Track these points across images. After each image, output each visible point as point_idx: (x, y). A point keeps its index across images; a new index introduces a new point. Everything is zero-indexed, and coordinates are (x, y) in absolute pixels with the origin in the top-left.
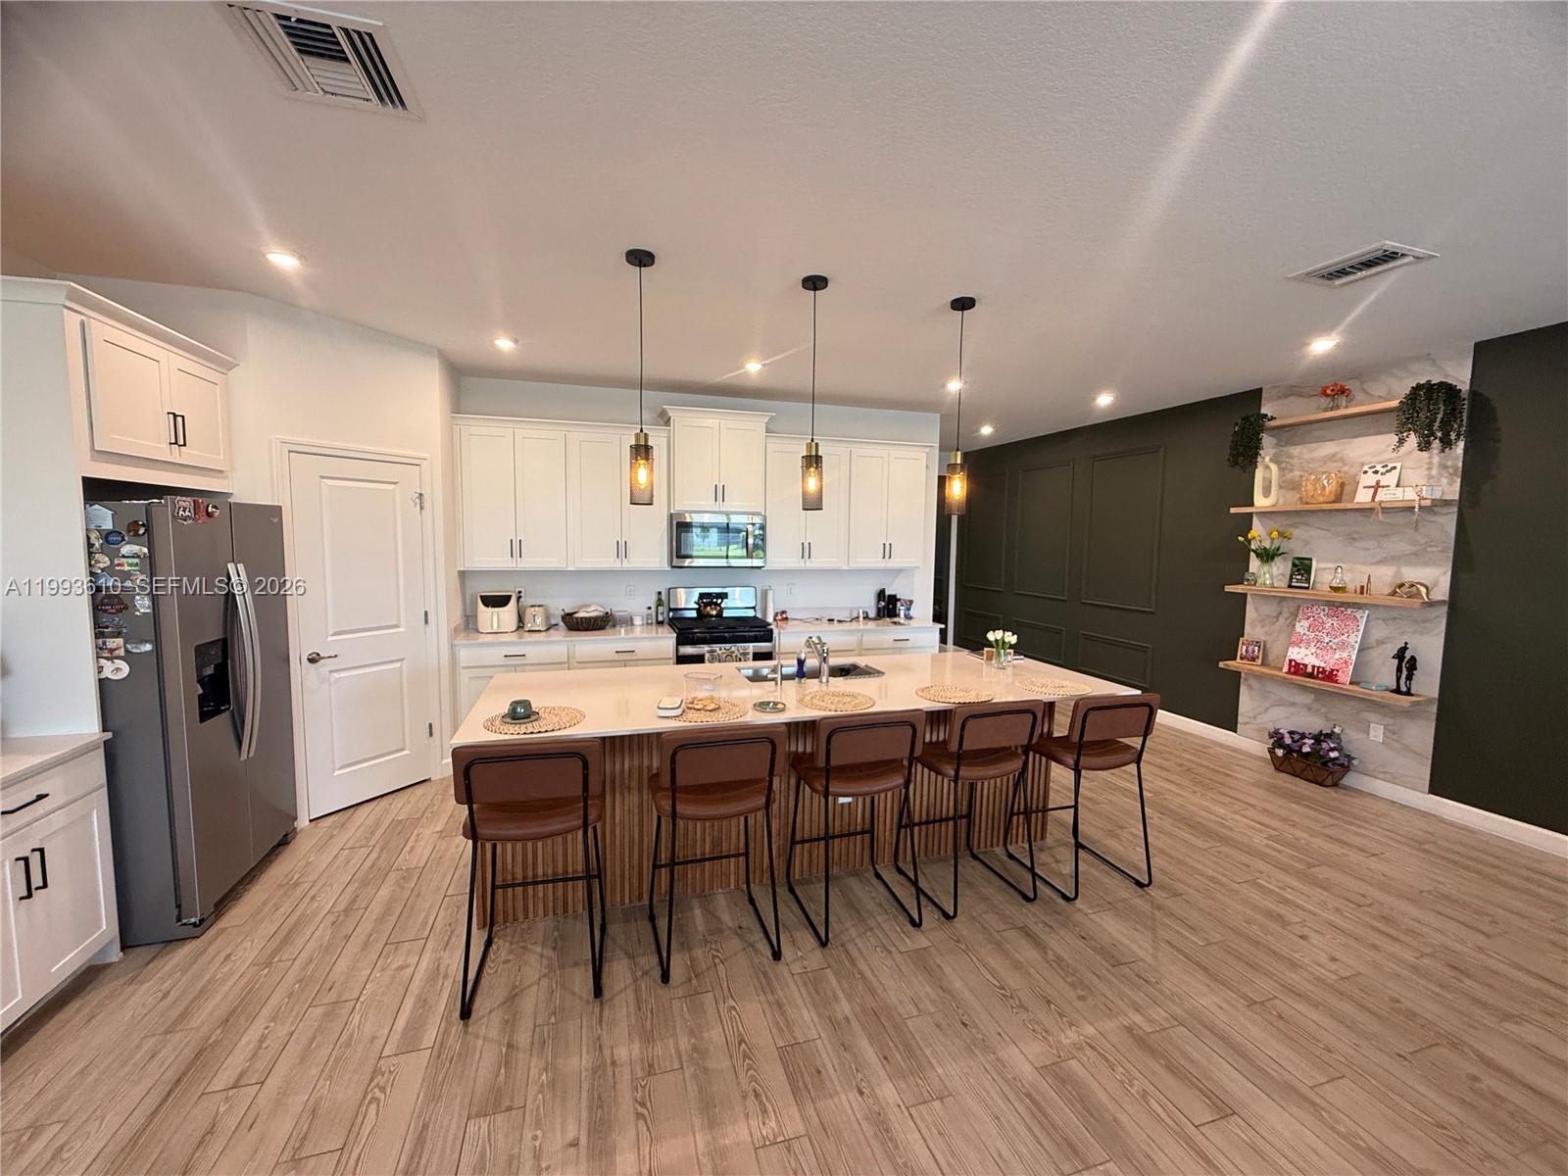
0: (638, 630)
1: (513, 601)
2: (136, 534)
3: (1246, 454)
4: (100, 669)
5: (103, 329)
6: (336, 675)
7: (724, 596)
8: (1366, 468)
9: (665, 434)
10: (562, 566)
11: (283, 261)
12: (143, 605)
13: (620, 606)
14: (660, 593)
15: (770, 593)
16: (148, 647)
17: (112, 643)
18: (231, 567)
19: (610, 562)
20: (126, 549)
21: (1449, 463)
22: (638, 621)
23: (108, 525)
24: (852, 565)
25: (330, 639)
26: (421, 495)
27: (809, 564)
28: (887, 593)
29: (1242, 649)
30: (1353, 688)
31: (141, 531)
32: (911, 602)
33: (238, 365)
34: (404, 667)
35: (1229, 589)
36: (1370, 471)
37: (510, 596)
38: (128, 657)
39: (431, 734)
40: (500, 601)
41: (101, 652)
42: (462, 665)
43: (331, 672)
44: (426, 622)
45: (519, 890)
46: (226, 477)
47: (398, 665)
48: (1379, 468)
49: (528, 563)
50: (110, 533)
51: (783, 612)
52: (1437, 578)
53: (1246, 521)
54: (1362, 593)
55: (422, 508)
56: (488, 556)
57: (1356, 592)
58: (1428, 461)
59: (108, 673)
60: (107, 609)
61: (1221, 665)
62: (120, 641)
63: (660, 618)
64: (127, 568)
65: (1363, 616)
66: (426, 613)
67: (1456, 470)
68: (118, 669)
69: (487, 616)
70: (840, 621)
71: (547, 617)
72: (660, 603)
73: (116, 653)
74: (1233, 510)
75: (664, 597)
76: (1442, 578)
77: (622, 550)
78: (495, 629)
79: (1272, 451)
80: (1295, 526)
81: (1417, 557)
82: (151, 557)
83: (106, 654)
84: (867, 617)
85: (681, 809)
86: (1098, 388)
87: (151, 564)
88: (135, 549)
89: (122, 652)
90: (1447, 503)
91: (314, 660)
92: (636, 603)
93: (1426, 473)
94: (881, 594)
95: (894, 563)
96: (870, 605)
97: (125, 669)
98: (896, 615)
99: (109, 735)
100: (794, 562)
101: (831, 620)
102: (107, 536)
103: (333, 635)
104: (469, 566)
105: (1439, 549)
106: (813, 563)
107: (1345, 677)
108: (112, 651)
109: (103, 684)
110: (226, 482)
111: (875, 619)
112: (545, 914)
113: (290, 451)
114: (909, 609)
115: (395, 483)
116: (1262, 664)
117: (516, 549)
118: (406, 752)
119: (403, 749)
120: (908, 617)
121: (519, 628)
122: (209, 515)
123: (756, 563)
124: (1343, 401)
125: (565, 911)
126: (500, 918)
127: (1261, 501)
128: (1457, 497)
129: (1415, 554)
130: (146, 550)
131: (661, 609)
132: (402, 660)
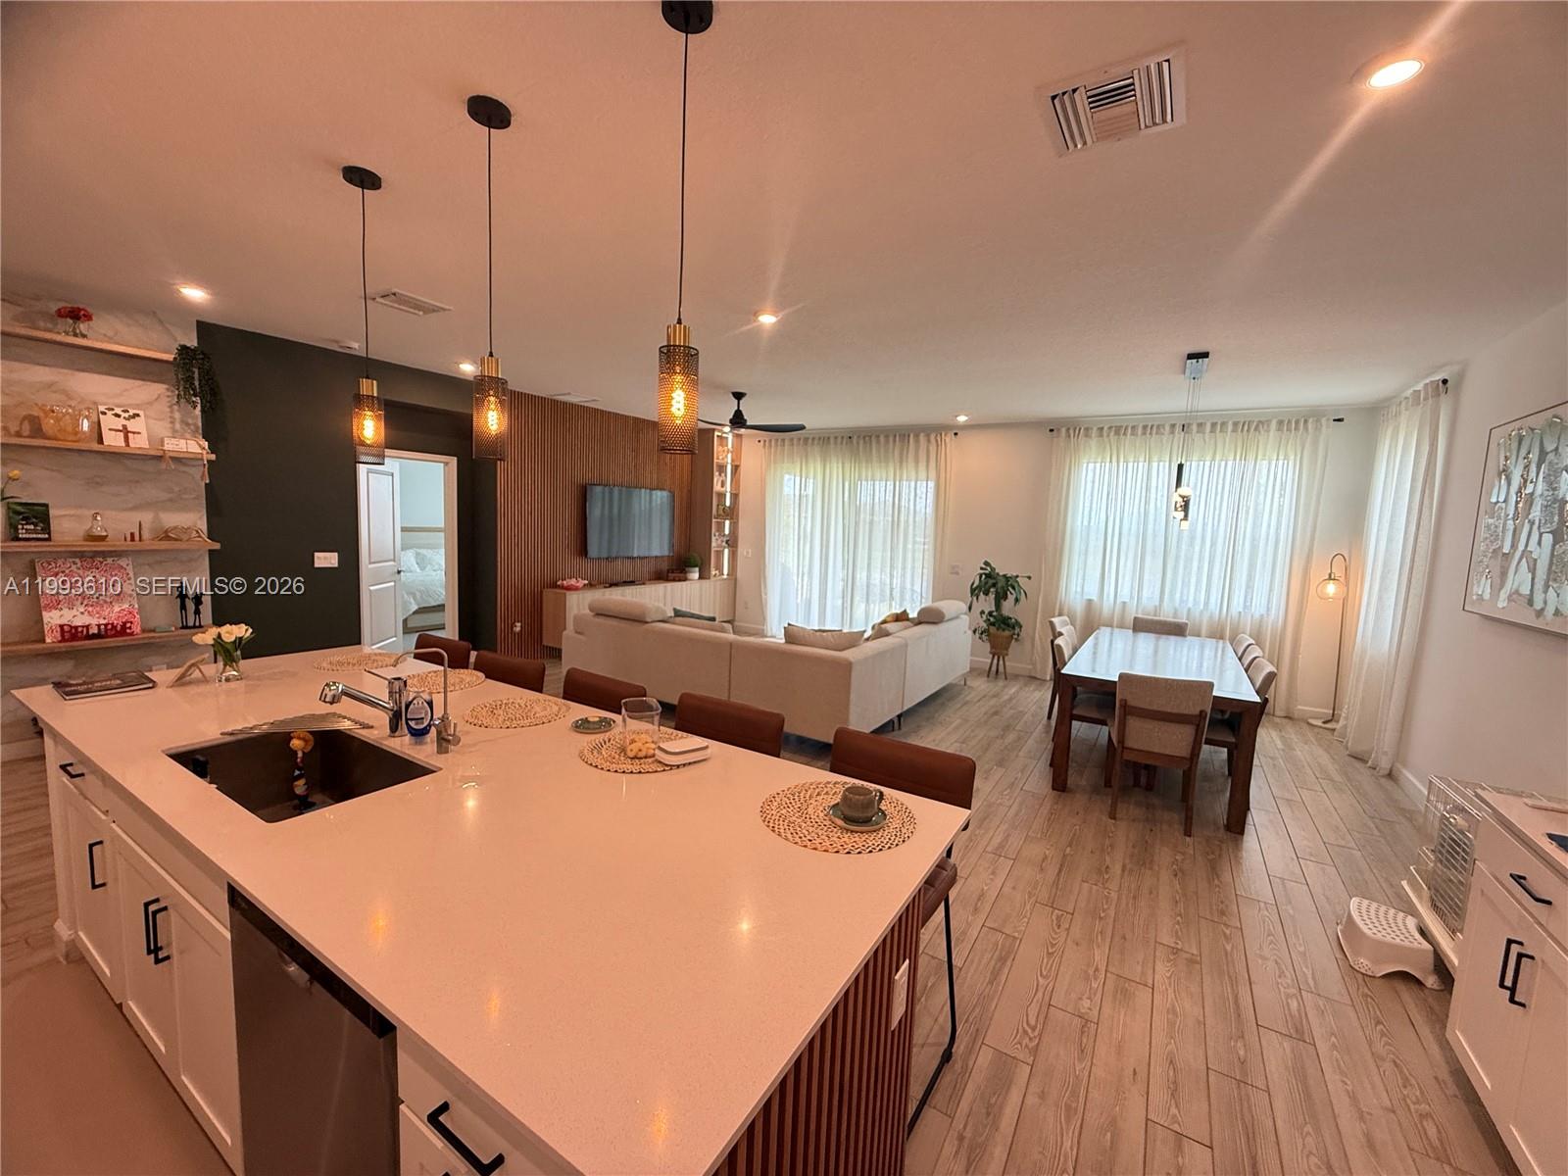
8: (102, 408)
21: (190, 421)
30: (145, 635)
36: (109, 413)
48: (118, 411)
52: (196, 519)
54: (133, 539)
57: (125, 540)
58: (169, 414)
65: (128, 564)
67: (197, 428)
76: (199, 522)
81: (175, 503)
93: (170, 425)
105: (193, 496)
107: (137, 627)
129: (171, 500)
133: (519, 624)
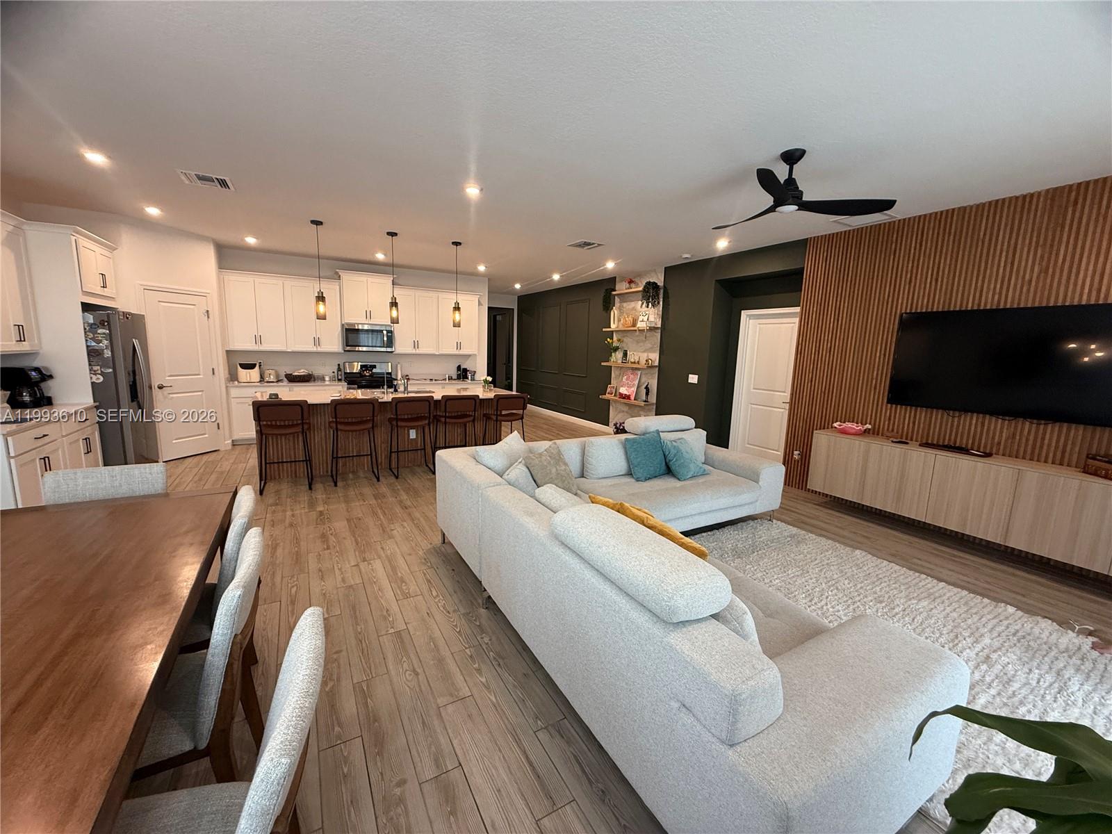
0: (327, 383)
1: (257, 366)
2: (104, 325)
3: (608, 305)
4: (91, 378)
5: (83, 241)
6: (171, 396)
7: (375, 367)
8: (639, 314)
9: (337, 284)
10: (283, 348)
11: (153, 211)
12: (108, 354)
13: (317, 371)
14: (339, 365)
15: (399, 366)
16: (111, 370)
17: (95, 368)
18: (134, 340)
19: (311, 348)
20: (100, 331)
21: (659, 312)
22: (327, 378)
23: (91, 321)
24: (441, 352)
25: (166, 378)
26: (208, 311)
27: (418, 351)
28: (462, 367)
29: (609, 390)
30: (635, 401)
31: (106, 324)
32: (475, 372)
33: (117, 249)
34: (204, 395)
35: (603, 364)
36: (641, 315)
37: (256, 364)
38: (102, 374)
39: (219, 428)
40: (252, 366)
41: (92, 371)
42: (232, 396)
43: (170, 394)
44: (214, 373)
45: (276, 465)
47: (200, 393)
48: (643, 313)
49: (266, 347)
50: (92, 324)
51: (407, 376)
52: (655, 357)
53: (611, 334)
55: (208, 317)
56: (243, 342)
57: (638, 364)
58: (654, 311)
59: (94, 380)
60: (93, 354)
61: (600, 397)
62: (99, 367)
63: (340, 377)
64: (100, 338)
65: (639, 373)
66: (213, 369)
67: (660, 315)
68: (98, 379)
69: (243, 374)
70: (435, 380)
71: (277, 376)
72: (339, 369)
73: (97, 372)
74: (604, 330)
75: (342, 367)
77: (317, 342)
78: (248, 380)
79: (619, 305)
80: (624, 337)
81: (651, 350)
82: (110, 334)
83: (93, 372)
84: (450, 378)
85: (339, 427)
86: (552, 272)
87: (110, 337)
88: (104, 331)
89: (99, 372)
90: (657, 328)
91: (161, 387)
92: (328, 370)
93: (654, 316)
94: (459, 368)
95: (463, 352)
96: (454, 373)
97: (101, 379)
98: (468, 378)
99: (97, 404)
100: (410, 350)
101: (431, 380)
102: (91, 325)
103: (168, 377)
104: (232, 348)
105: (656, 346)
106: (421, 351)
107: (632, 398)
108: (95, 371)
109: (93, 383)
111: (455, 380)
112: (288, 477)
113: (144, 289)
114: (474, 375)
115: (194, 305)
116: (615, 396)
117: (258, 340)
118: (206, 436)
119: (205, 434)
120: (473, 379)
121: (260, 381)
122: (127, 318)
123: (389, 350)
124: (633, 285)
125: (296, 476)
126: (269, 477)
127: (613, 326)
128: (660, 326)
130: (108, 331)
131: (340, 373)
132: (202, 391)
133: (796, 453)
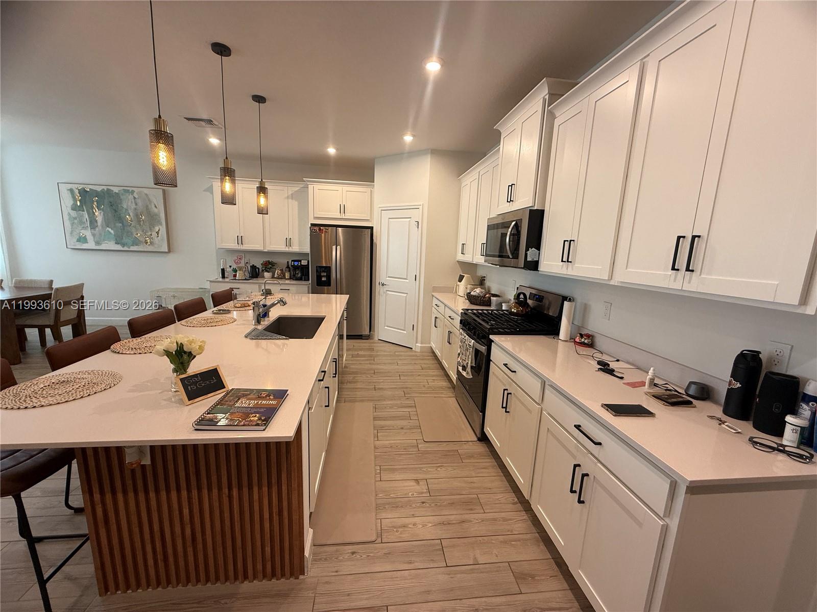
18: (334, 247)
25: (388, 278)
26: (418, 222)
34: (407, 297)
39: (413, 329)
43: (387, 291)
44: (416, 280)
46: (371, 221)
47: (405, 295)
49: (466, 259)
55: (418, 228)
66: (416, 275)
103: (389, 277)
110: (370, 223)
113: (382, 210)
115: (410, 218)
118: (405, 332)
119: (404, 330)
122: (326, 231)
132: (407, 293)
